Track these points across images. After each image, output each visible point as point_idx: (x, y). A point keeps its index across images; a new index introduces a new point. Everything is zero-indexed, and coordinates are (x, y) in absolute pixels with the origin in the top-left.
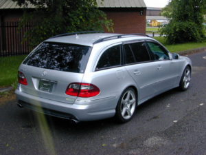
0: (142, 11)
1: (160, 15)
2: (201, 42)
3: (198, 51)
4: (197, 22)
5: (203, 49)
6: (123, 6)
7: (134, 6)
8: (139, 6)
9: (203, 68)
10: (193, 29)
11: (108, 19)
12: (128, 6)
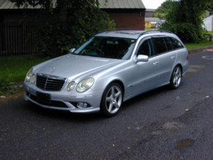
0: (141, 12)
1: (153, 17)
2: (198, 43)
3: (196, 51)
4: (195, 23)
5: (201, 50)
6: (122, 7)
7: (133, 7)
8: (138, 7)
9: (203, 66)
10: (191, 30)
11: (111, 20)
12: (127, 7)
